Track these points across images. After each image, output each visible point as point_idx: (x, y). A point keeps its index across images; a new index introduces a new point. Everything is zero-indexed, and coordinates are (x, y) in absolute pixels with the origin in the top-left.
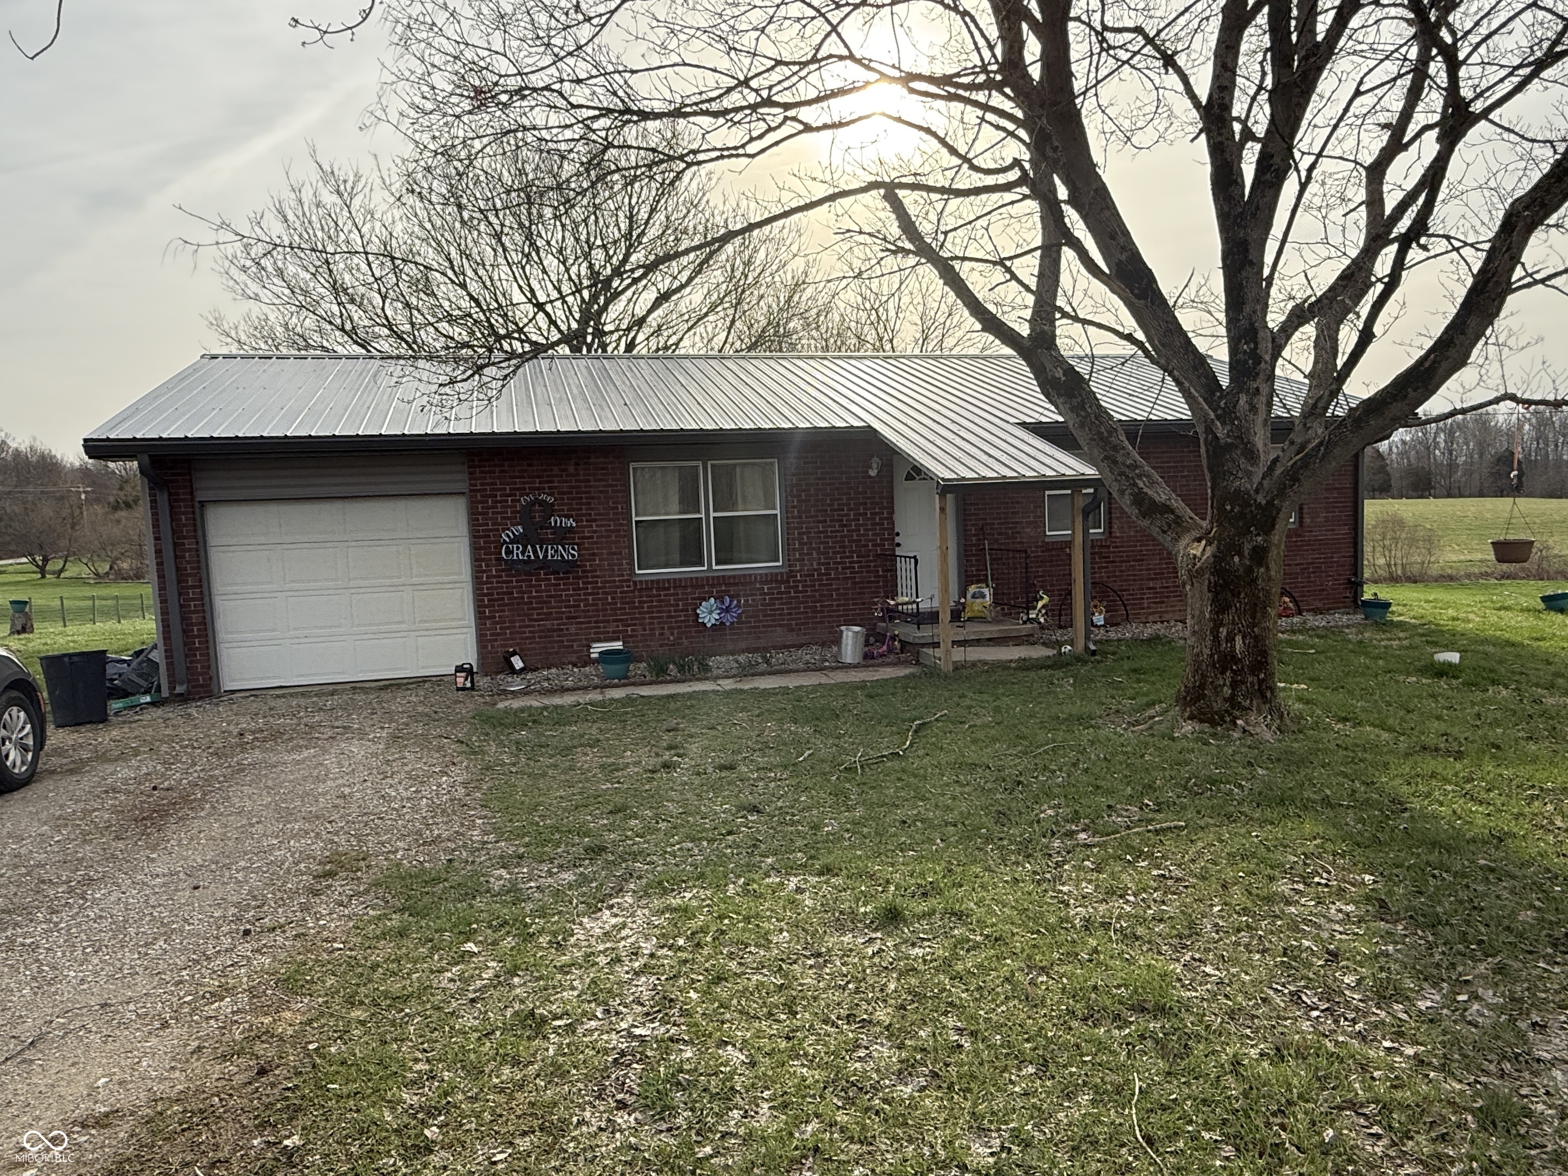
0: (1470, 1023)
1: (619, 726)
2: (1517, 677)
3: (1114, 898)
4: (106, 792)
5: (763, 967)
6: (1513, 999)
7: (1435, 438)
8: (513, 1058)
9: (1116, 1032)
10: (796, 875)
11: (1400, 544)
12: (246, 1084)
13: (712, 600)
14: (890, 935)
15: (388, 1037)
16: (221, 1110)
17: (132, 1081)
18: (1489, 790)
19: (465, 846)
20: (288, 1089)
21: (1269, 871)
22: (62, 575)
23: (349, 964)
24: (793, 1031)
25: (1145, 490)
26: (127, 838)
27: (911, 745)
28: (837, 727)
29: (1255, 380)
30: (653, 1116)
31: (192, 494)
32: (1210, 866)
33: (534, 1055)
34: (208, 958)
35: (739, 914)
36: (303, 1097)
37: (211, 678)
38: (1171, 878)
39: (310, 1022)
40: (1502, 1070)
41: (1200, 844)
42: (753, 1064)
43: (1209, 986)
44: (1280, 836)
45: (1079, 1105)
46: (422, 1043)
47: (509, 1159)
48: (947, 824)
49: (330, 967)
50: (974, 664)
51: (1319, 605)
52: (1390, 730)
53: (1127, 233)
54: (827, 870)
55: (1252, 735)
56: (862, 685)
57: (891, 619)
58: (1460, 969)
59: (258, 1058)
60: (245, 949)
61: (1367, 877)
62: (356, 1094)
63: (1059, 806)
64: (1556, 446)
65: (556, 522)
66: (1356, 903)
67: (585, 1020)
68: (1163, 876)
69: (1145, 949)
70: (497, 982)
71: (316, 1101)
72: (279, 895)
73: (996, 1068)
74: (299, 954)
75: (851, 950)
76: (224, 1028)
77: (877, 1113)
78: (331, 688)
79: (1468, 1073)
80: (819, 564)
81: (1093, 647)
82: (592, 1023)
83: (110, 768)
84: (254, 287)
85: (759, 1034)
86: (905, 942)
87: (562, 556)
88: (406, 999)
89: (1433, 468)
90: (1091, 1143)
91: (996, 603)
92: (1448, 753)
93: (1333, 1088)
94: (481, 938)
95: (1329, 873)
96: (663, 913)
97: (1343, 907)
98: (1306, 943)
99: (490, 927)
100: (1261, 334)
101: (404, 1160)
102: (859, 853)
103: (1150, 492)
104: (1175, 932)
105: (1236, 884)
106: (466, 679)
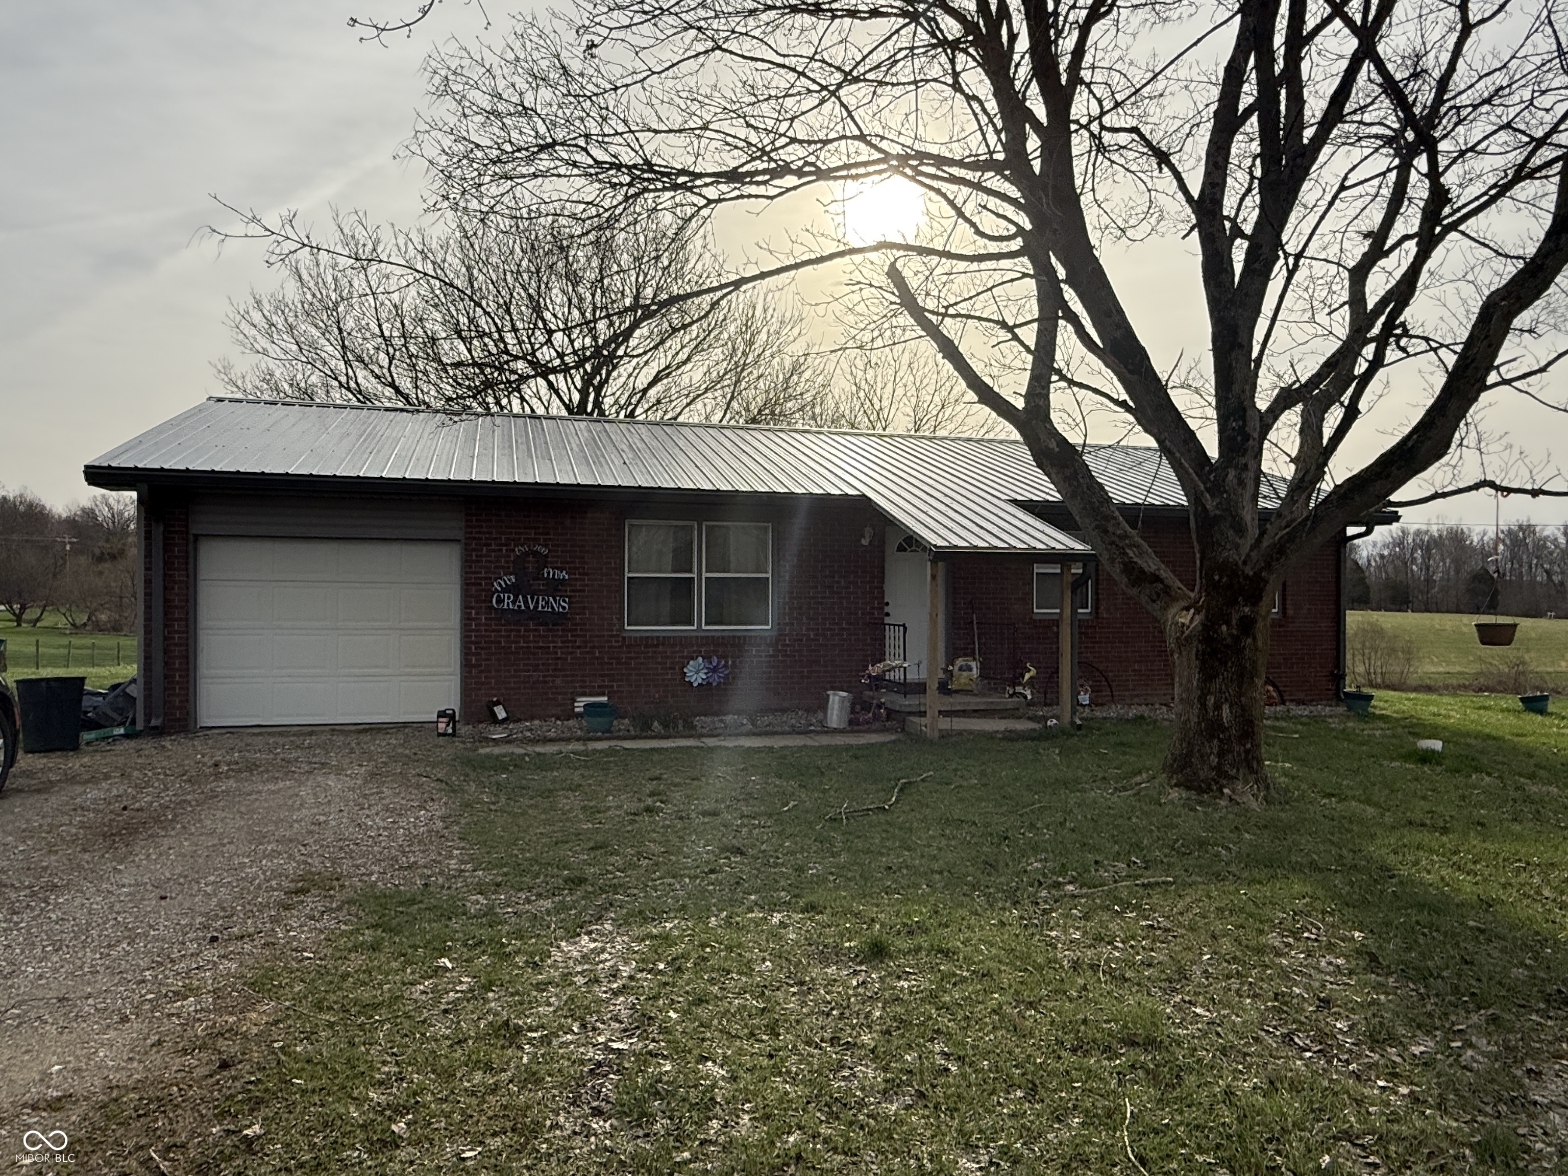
0: (1465, 1067)
1: (601, 773)
2: (1500, 766)
3: (1102, 944)
4: (75, 810)
5: (745, 992)
6: (1507, 1048)
7: (1412, 554)
8: (486, 1064)
9: (1106, 1063)
10: (779, 912)
11: (1379, 654)
12: (207, 1076)
13: (700, 659)
14: (874, 968)
15: (357, 1040)
16: (180, 1099)
17: (87, 1070)
18: (1475, 863)
19: (441, 873)
20: (251, 1082)
21: (1258, 925)
22: (38, 624)
23: (318, 972)
24: (775, 1050)
25: (1135, 560)
26: (94, 851)
27: (897, 801)
28: (821, 783)
29: (1243, 455)
30: (630, 1122)
31: (187, 526)
32: (1197, 918)
33: (507, 1063)
34: (172, 961)
35: (721, 943)
36: (267, 1090)
37: (188, 713)
38: (1160, 928)
39: (276, 1022)
40: (1499, 1112)
41: (1188, 899)
42: (734, 1079)
43: (1200, 1026)
44: (1268, 894)
45: (1070, 1128)
46: (391, 1048)
47: (479, 1157)
48: (932, 871)
49: (299, 974)
50: (960, 733)
51: (1302, 696)
52: (1376, 805)
53: (1121, 312)
54: (811, 908)
55: (1238, 804)
56: (848, 748)
57: (878, 688)
58: (1453, 1018)
59: (220, 1053)
60: (211, 954)
61: (1357, 934)
62: (321, 1090)
63: (1046, 860)
64: (1530, 567)
65: (549, 573)
66: (1346, 957)
67: (561, 1033)
68: (1152, 926)
69: (1134, 990)
70: (471, 995)
71: (279, 1095)
72: (248, 907)
73: (984, 1090)
74: (267, 961)
75: (835, 980)
76: (187, 1024)
77: (862, 1127)
78: (310, 729)
79: (1464, 1111)
80: (808, 630)
81: (1079, 722)
82: (568, 1036)
83: (79, 789)
84: (263, 343)
85: (740, 1052)
86: (890, 974)
87: (553, 608)
88: (376, 1007)
89: (1410, 582)
90: (1082, 1161)
91: (982, 676)
92: (1434, 828)
93: (1329, 1120)
94: (455, 956)
95: (1319, 929)
96: (643, 940)
97: (1333, 960)
98: (1297, 991)
99: (466, 945)
100: (1250, 413)
101: (370, 1152)
102: (844, 894)
103: (1140, 562)
104: (1163, 976)
105: (1224, 936)
106: (448, 725)
